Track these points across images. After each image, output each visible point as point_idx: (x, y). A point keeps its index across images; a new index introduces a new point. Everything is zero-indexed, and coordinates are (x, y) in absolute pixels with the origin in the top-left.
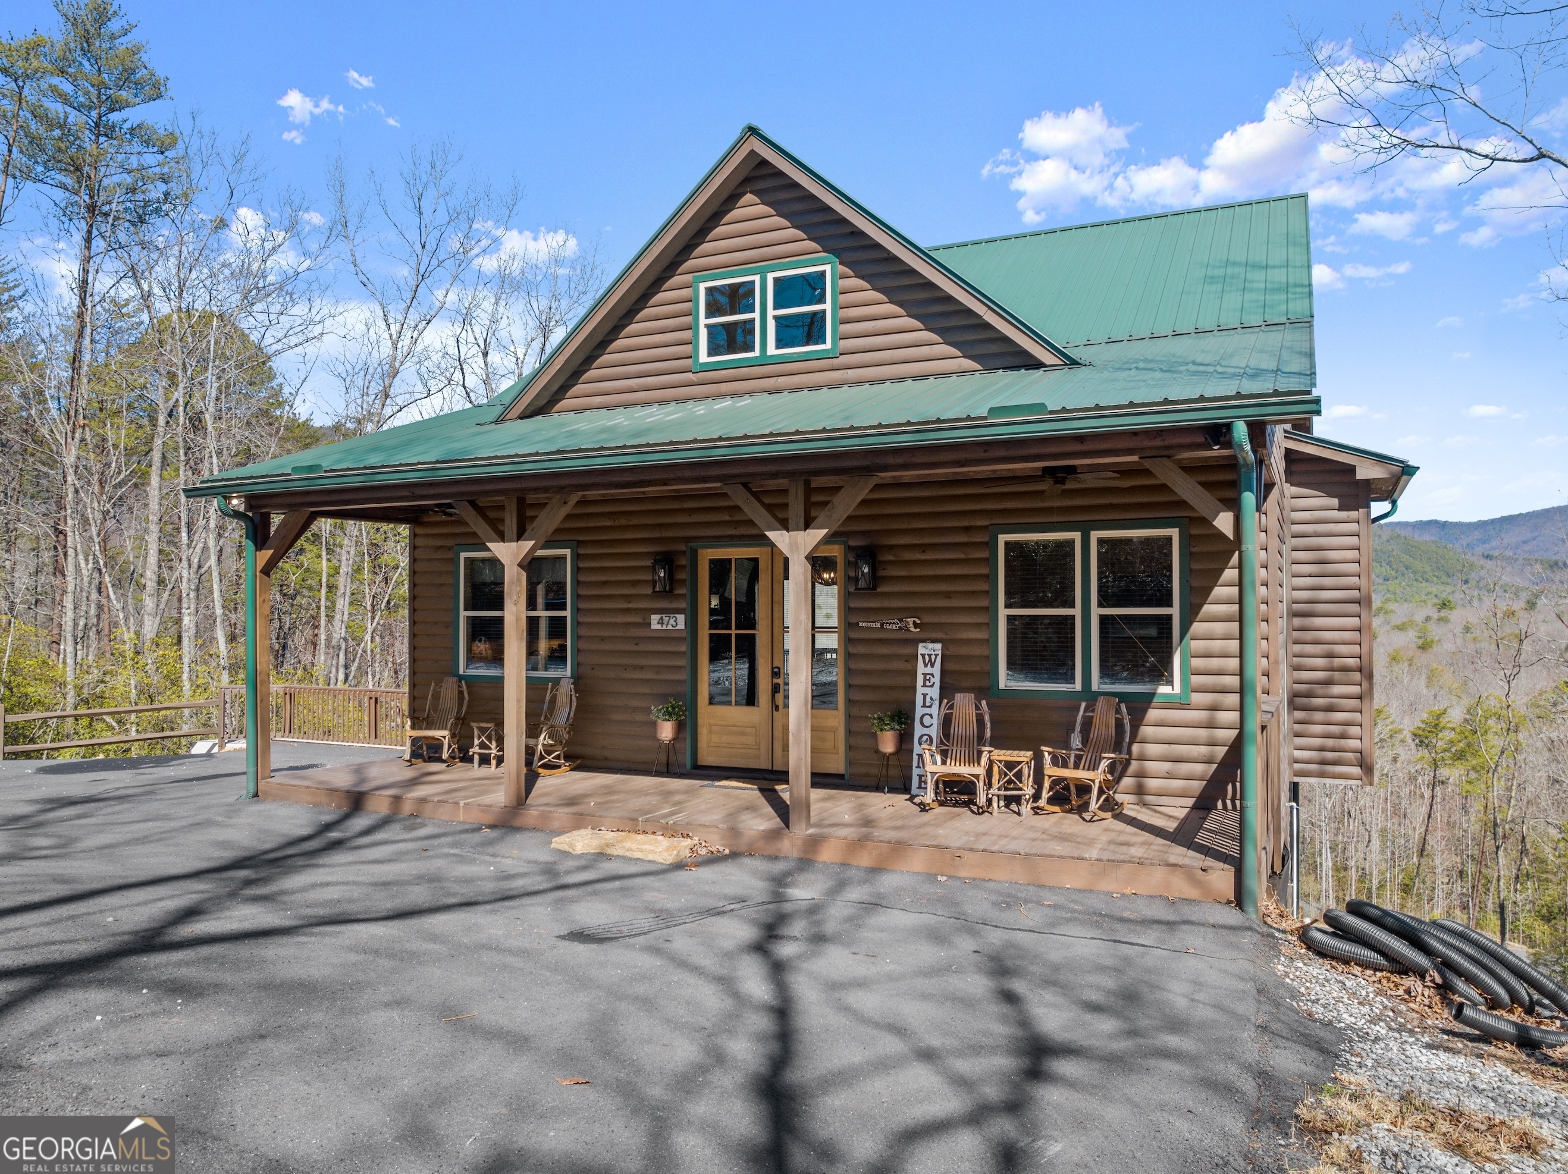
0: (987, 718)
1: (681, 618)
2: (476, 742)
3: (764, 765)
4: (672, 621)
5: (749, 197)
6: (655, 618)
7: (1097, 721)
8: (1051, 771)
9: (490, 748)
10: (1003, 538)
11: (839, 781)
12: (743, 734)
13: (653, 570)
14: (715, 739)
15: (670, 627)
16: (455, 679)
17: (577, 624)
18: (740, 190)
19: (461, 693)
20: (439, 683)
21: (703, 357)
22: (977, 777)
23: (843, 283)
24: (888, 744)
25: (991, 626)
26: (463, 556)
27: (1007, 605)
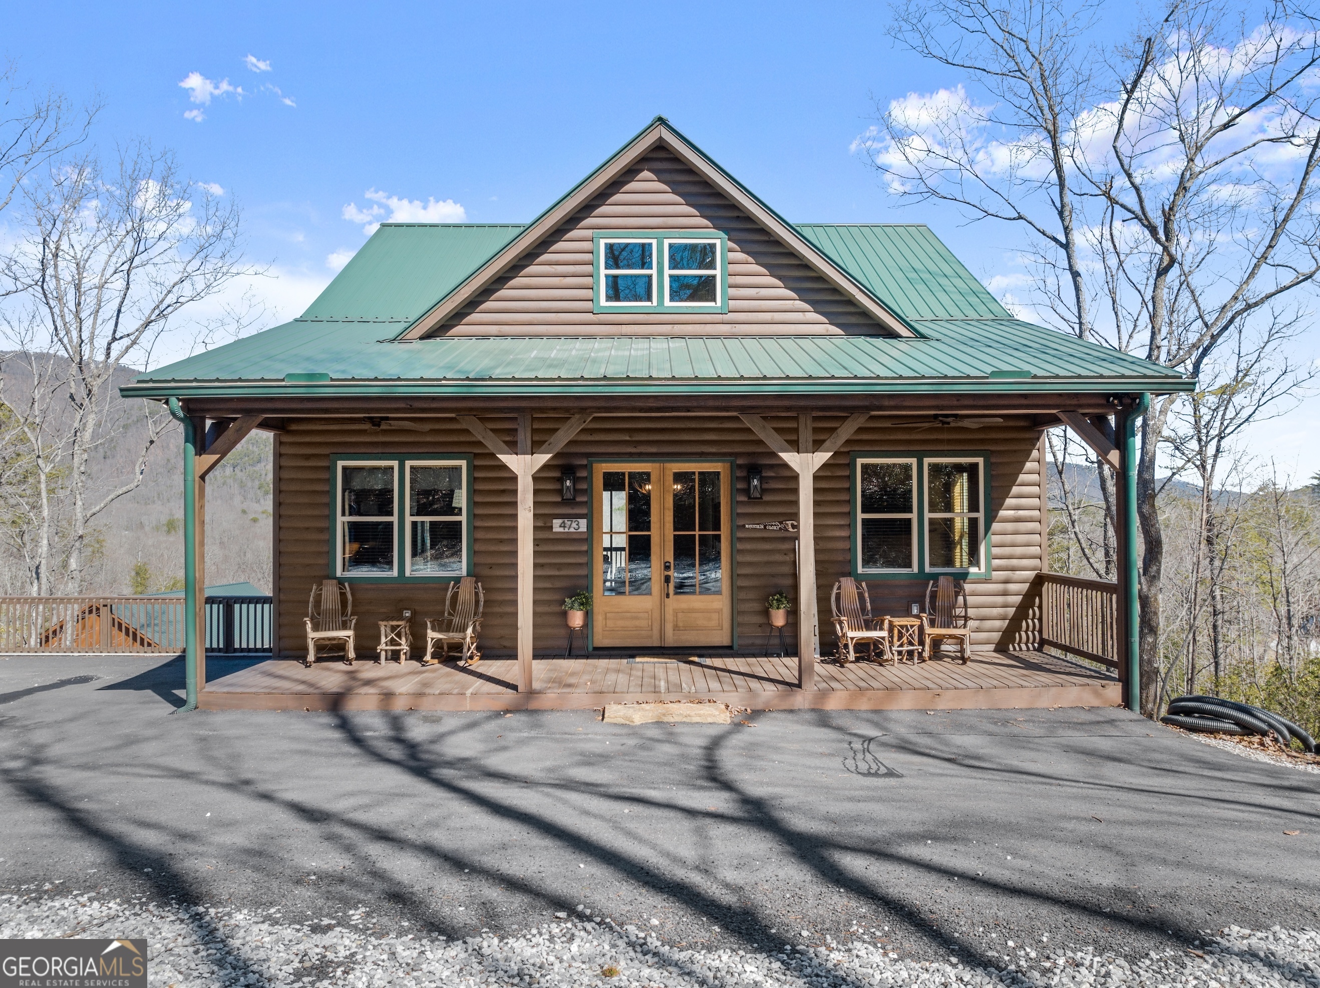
0: (866, 595)
1: (583, 523)
3: (656, 644)
4: (574, 525)
5: (646, 174)
6: (556, 523)
8: (928, 630)
9: (400, 645)
10: (860, 461)
11: (728, 651)
12: (637, 618)
13: (560, 480)
14: (610, 623)
15: (572, 530)
16: (335, 582)
17: (472, 529)
18: (639, 167)
19: (343, 595)
20: (320, 584)
21: (603, 302)
22: (883, 638)
23: (731, 256)
24: (779, 618)
25: (852, 526)
26: (340, 464)
27: (863, 512)
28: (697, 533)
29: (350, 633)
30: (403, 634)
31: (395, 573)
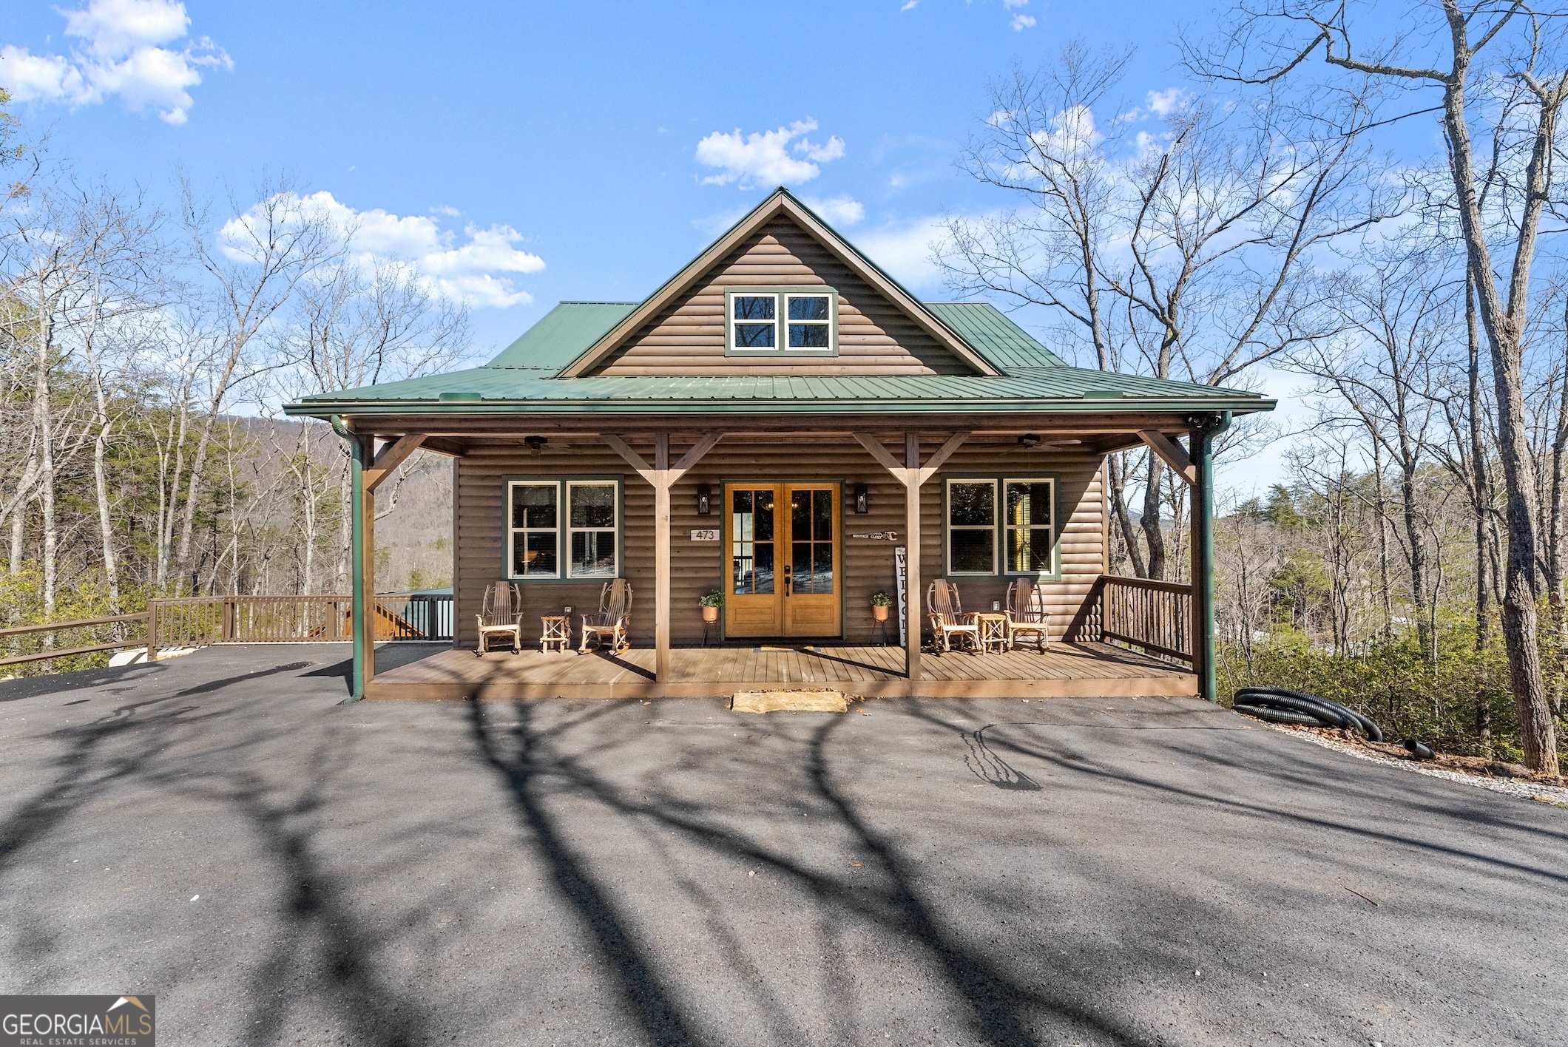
0: (957, 594)
1: (717, 532)
2: (545, 632)
3: (779, 634)
4: (709, 535)
5: (769, 238)
6: (694, 533)
7: (1018, 593)
8: (1011, 625)
9: (560, 636)
10: (950, 482)
11: (837, 641)
12: (762, 613)
13: (697, 497)
14: (739, 617)
15: (707, 539)
16: (506, 583)
17: (624, 538)
18: (763, 232)
19: (513, 594)
20: (493, 585)
21: (733, 347)
22: (974, 632)
23: (841, 307)
24: (882, 613)
25: (943, 536)
26: (511, 484)
27: (952, 524)
28: (812, 542)
29: (516, 627)
30: (563, 628)
31: (558, 576)
